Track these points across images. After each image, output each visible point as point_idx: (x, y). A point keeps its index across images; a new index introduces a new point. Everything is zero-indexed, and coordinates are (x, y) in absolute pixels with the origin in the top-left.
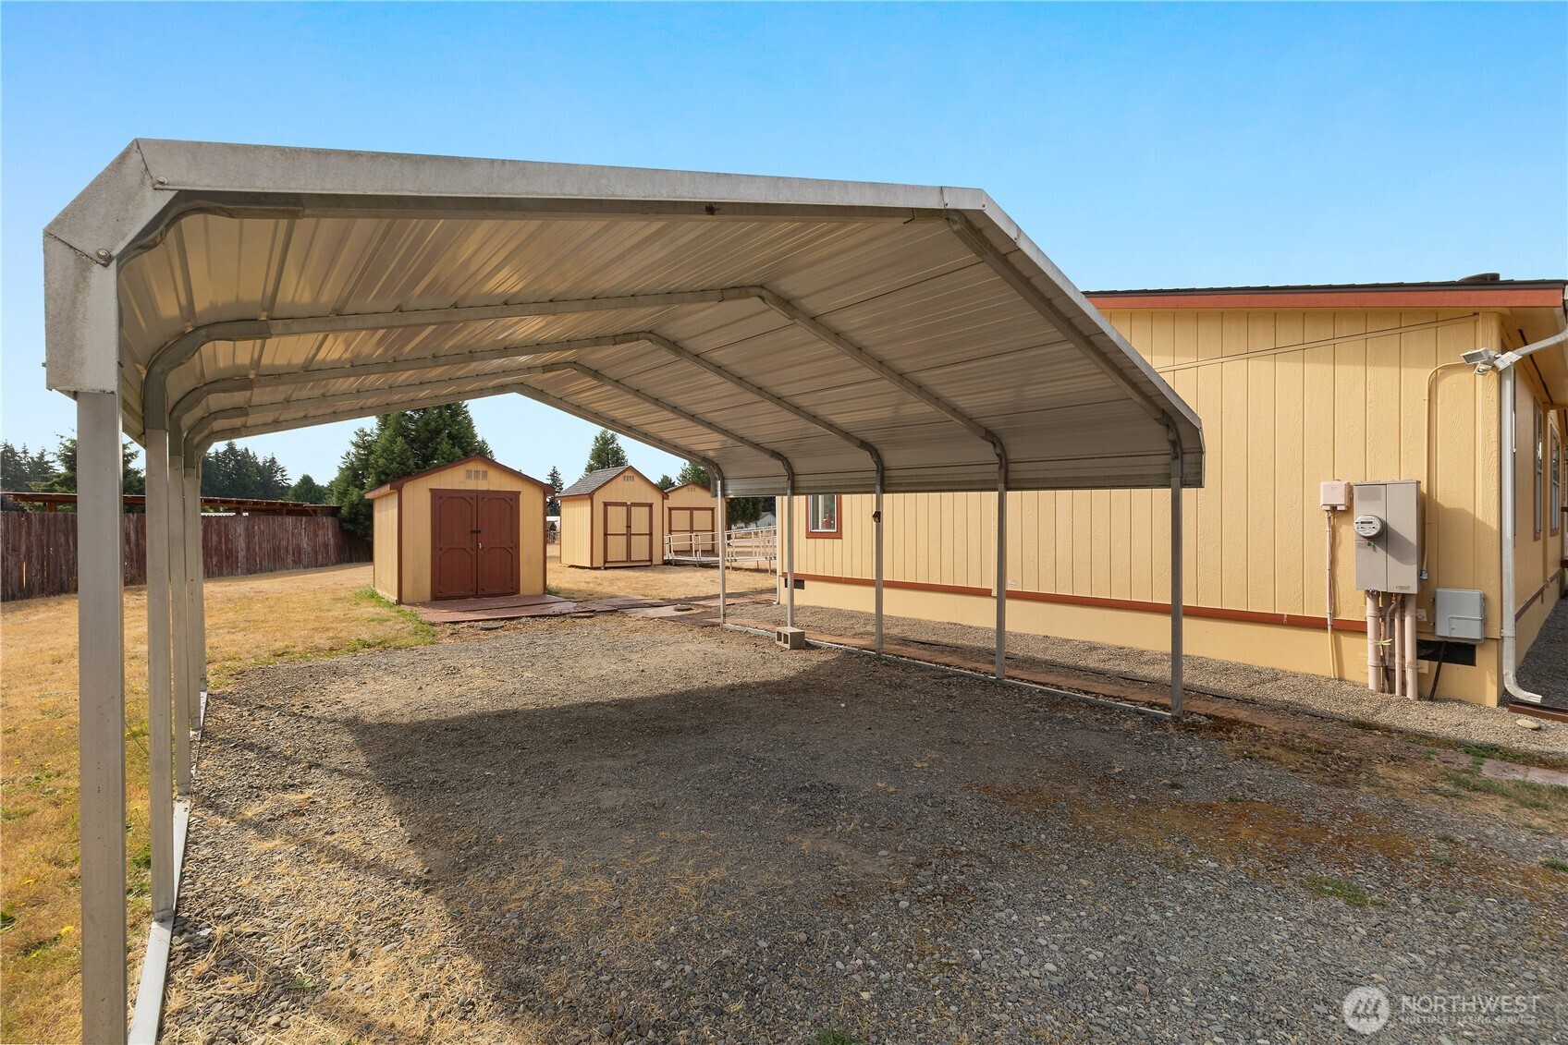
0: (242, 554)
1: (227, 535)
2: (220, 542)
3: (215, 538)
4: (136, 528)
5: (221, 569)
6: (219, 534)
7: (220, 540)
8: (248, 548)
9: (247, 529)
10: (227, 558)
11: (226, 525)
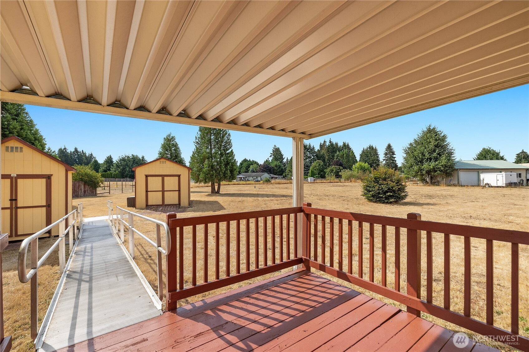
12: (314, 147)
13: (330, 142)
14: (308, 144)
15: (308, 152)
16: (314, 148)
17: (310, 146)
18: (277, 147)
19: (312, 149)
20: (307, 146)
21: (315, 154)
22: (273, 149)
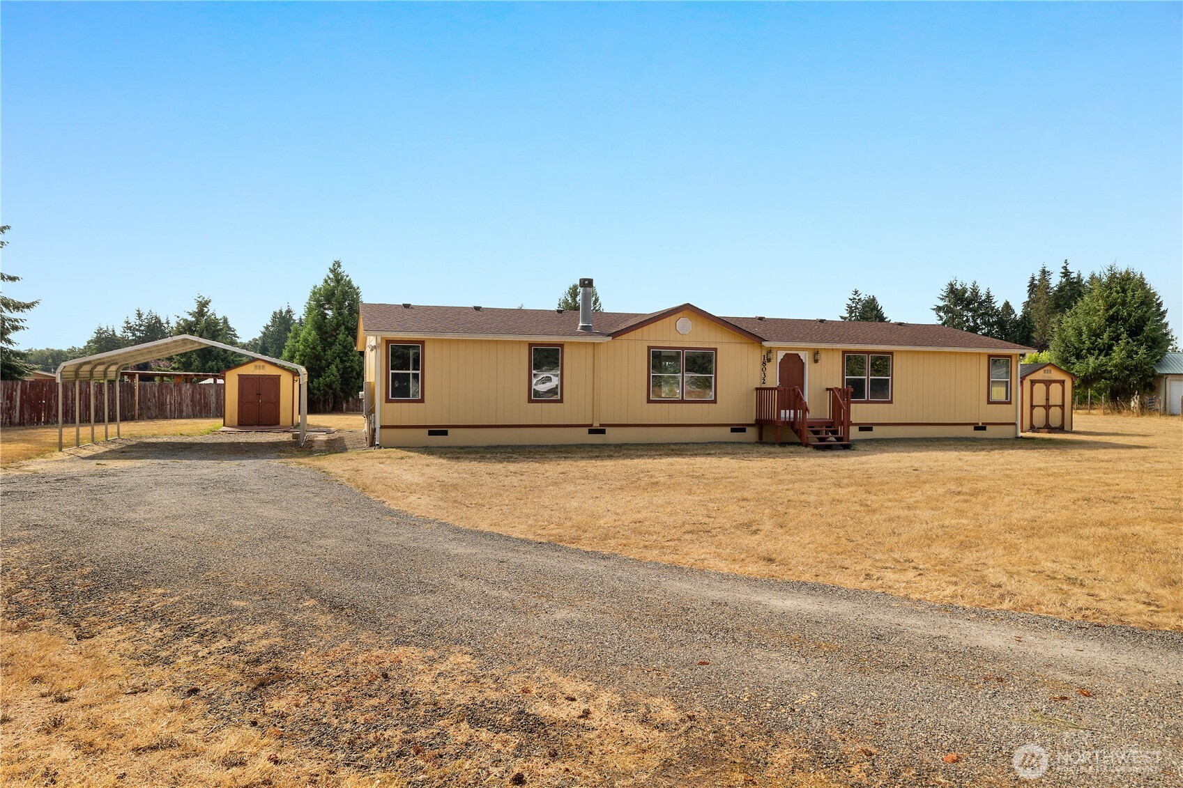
0: (213, 406)
1: (205, 394)
2: (201, 398)
3: (198, 396)
4: (158, 390)
5: (201, 413)
6: (200, 394)
7: (201, 397)
8: (217, 402)
9: (216, 392)
10: (205, 408)
11: (204, 389)
12: (992, 294)
13: (1066, 274)
14: (969, 286)
15: (970, 310)
16: (989, 297)
17: (975, 292)
18: (863, 297)
19: (984, 301)
20: (965, 291)
21: (995, 319)
22: (850, 302)
